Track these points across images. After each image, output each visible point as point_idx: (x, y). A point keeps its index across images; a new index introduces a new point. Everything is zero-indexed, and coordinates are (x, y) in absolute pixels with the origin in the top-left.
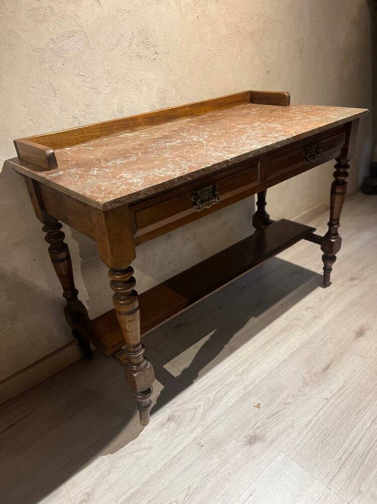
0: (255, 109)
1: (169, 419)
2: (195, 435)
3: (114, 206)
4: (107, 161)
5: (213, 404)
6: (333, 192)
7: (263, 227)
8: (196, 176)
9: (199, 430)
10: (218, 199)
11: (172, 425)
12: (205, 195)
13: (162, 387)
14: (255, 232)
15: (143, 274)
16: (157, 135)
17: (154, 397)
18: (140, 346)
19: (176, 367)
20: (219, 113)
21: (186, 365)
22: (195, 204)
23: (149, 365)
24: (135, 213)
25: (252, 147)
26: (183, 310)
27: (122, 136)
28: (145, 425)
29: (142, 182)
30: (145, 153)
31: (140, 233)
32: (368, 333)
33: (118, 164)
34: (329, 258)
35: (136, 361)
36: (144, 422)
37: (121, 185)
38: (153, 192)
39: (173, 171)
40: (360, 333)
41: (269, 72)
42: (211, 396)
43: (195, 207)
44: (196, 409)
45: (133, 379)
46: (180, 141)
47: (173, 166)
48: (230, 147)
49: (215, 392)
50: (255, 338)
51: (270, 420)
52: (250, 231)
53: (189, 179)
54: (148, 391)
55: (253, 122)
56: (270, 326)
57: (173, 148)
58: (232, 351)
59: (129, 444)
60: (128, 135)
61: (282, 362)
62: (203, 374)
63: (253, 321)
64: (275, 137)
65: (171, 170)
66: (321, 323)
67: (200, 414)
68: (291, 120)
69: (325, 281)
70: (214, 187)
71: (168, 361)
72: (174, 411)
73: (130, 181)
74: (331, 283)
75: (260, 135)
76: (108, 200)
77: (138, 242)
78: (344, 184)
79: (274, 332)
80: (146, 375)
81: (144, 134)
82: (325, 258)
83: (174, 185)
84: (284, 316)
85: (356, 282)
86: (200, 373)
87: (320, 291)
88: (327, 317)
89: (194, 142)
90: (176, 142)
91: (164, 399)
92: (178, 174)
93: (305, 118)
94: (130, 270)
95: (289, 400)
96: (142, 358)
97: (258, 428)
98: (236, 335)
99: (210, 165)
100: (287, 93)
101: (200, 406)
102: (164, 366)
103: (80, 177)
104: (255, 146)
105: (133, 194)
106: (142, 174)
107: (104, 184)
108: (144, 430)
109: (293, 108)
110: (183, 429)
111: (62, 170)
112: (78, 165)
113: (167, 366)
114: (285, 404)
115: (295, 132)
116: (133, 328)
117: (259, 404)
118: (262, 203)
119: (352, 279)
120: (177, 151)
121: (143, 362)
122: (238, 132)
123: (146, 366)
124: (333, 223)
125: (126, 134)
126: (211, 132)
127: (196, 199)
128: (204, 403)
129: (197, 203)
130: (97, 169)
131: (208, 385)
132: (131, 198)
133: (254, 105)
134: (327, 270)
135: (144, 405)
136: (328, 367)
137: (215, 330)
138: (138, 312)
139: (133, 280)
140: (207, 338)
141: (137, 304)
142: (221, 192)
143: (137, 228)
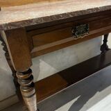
7: (105, 51)
8: (76, 15)
14: (101, 53)
22: (74, 34)
24: (32, 36)
31: (35, 49)
38: (43, 22)
52: (99, 52)
53: (71, 16)
63: (98, 93)
70: (87, 26)
77: (35, 55)
94: (30, 71)
105: (26, 21)
118: (105, 41)
127: (75, 31)
138: (35, 96)
139: (32, 78)
140: (76, 99)
141: (34, 91)
142: (91, 30)
143: (33, 47)
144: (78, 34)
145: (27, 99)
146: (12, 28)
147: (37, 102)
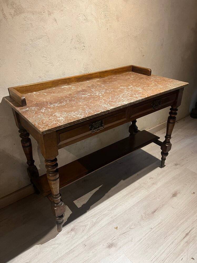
0: (133, 76)
1: (72, 230)
2: (83, 239)
3: (47, 133)
4: (51, 103)
5: (94, 224)
6: (169, 122)
7: (134, 133)
8: (92, 118)
9: (86, 237)
10: (103, 128)
11: (73, 233)
12: (97, 125)
13: (71, 212)
14: (130, 135)
15: (69, 153)
16: (80, 89)
17: (65, 218)
18: (59, 195)
19: (79, 203)
20: (114, 76)
21: (85, 202)
22: (91, 129)
23: (63, 204)
24: (59, 134)
25: (123, 103)
26: (85, 176)
27: (63, 87)
28: (59, 232)
29: (64, 120)
30: (70, 101)
31: (61, 143)
32: (178, 195)
33: (56, 106)
34: (165, 154)
35: (56, 202)
36: (59, 230)
37: (53, 121)
39: (81, 114)
40: (175, 195)
41: (144, 55)
42: (94, 220)
43: (91, 131)
44: (86, 226)
45: (54, 210)
46: (89, 94)
47: (82, 111)
48: (112, 102)
49: (96, 218)
50: (121, 191)
51: (121, 236)
53: (88, 119)
54: (62, 216)
55: (129, 85)
56: (130, 186)
57: (85, 99)
58: (109, 197)
59: (51, 240)
60: (66, 87)
61: (132, 206)
62: (93, 208)
63: (122, 182)
64: (137, 97)
65: (80, 114)
66: (156, 187)
67: (87, 229)
68: (148, 86)
69: (162, 165)
70: (102, 122)
71: (76, 199)
72: (75, 226)
73: (58, 119)
74: (165, 166)
75: (130, 95)
76: (45, 130)
77: (60, 147)
78: (174, 118)
79: (131, 190)
80: (61, 209)
81: (73, 88)
82: (162, 153)
83: (80, 122)
84: (138, 181)
85: (178, 166)
86: (91, 207)
87: (158, 169)
88: (159, 184)
89: (96, 96)
90: (87, 95)
91: (71, 219)
92: (82, 117)
93: (156, 85)
94: (56, 160)
95: (133, 227)
96: (60, 200)
97: (114, 240)
98: (112, 189)
99: (99, 113)
100: (150, 69)
101: (88, 224)
102: (74, 202)
103: (36, 113)
104: (125, 102)
105: (58, 127)
106: (65, 115)
107: (46, 119)
108: (59, 234)
109: (152, 78)
110: (78, 236)
111: (28, 107)
112: (37, 105)
114: (130, 228)
115: (147, 95)
116: (56, 187)
117: (117, 227)
119: (176, 165)
120: (87, 101)
121: (60, 202)
122: (120, 91)
123: (61, 204)
124: (168, 136)
125: (65, 86)
126: (106, 90)
127: (92, 127)
128: (90, 223)
129: (92, 129)
130: (45, 108)
131: (94, 214)
132: (57, 129)
133: (134, 73)
134: (163, 159)
135: (59, 222)
136: (155, 211)
137: (102, 185)
138: (58, 180)
139: (57, 165)
140: (97, 189)
141: (58, 176)
142: (105, 124)
143: (60, 141)
144: (95, 129)
145: (53, 182)
146: (49, 132)
147: (60, 188)
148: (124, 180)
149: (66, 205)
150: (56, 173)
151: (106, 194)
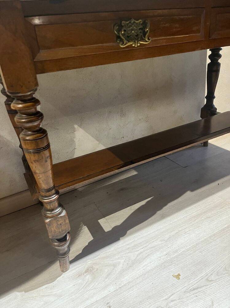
1: (87, 271)
2: (105, 293)
5: (132, 265)
9: (112, 288)
10: (149, 40)
11: (88, 277)
12: (132, 30)
18: (53, 191)
19: (108, 223)
21: (119, 222)
22: (118, 37)
23: (64, 213)
28: (63, 271)
35: (47, 207)
36: (64, 269)
44: (115, 266)
45: (44, 223)
49: (137, 253)
50: (187, 209)
51: (188, 294)
54: (64, 240)
56: (204, 201)
58: (163, 217)
61: (210, 237)
62: (131, 234)
67: (117, 272)
71: (104, 216)
72: (94, 264)
79: (207, 207)
84: (220, 194)
86: (128, 232)
95: (213, 278)
97: (172, 301)
101: (119, 263)
102: (99, 221)
108: (62, 276)
110: (97, 284)
113: (102, 221)
114: (207, 280)
116: (40, 170)
117: (179, 275)
121: (57, 208)
123: (60, 213)
127: (119, 31)
128: (125, 262)
129: (121, 35)
131: (133, 245)
135: (61, 252)
137: (152, 197)
143: (39, 48)
148: (192, 191)
149: (85, 226)
150: (38, 135)
151: (159, 213)
